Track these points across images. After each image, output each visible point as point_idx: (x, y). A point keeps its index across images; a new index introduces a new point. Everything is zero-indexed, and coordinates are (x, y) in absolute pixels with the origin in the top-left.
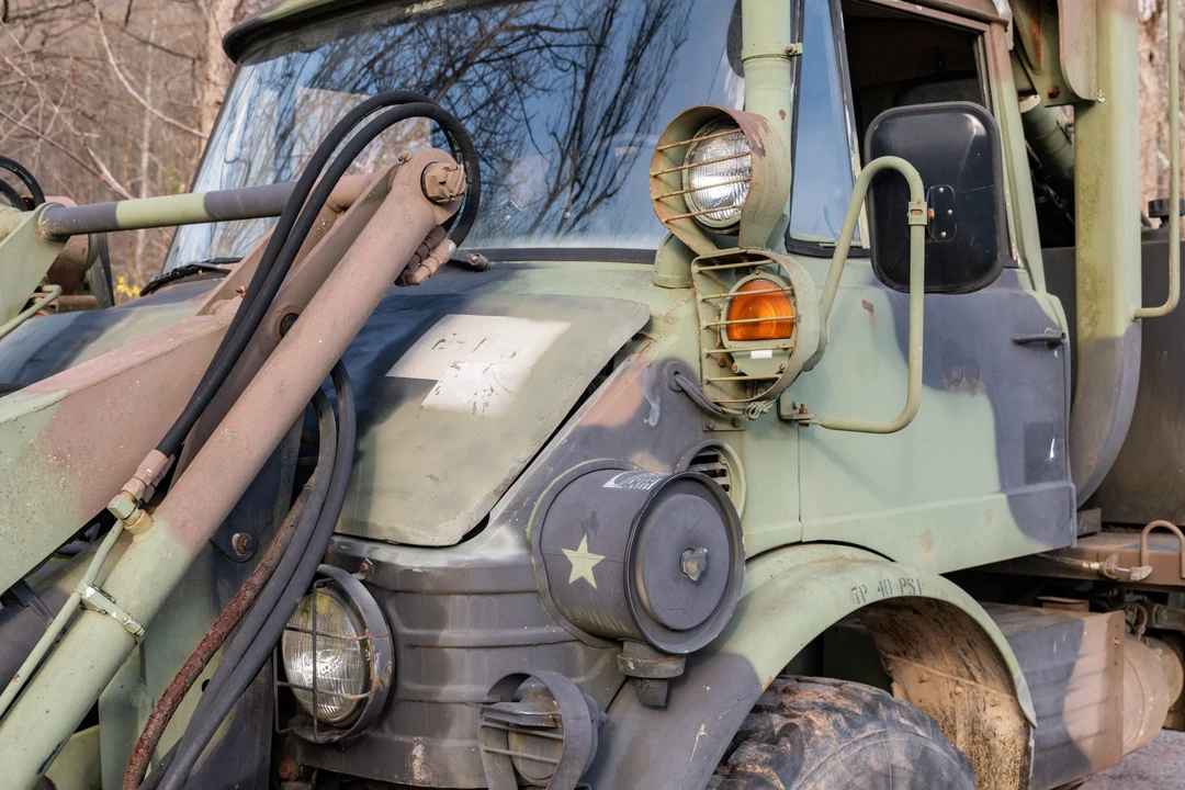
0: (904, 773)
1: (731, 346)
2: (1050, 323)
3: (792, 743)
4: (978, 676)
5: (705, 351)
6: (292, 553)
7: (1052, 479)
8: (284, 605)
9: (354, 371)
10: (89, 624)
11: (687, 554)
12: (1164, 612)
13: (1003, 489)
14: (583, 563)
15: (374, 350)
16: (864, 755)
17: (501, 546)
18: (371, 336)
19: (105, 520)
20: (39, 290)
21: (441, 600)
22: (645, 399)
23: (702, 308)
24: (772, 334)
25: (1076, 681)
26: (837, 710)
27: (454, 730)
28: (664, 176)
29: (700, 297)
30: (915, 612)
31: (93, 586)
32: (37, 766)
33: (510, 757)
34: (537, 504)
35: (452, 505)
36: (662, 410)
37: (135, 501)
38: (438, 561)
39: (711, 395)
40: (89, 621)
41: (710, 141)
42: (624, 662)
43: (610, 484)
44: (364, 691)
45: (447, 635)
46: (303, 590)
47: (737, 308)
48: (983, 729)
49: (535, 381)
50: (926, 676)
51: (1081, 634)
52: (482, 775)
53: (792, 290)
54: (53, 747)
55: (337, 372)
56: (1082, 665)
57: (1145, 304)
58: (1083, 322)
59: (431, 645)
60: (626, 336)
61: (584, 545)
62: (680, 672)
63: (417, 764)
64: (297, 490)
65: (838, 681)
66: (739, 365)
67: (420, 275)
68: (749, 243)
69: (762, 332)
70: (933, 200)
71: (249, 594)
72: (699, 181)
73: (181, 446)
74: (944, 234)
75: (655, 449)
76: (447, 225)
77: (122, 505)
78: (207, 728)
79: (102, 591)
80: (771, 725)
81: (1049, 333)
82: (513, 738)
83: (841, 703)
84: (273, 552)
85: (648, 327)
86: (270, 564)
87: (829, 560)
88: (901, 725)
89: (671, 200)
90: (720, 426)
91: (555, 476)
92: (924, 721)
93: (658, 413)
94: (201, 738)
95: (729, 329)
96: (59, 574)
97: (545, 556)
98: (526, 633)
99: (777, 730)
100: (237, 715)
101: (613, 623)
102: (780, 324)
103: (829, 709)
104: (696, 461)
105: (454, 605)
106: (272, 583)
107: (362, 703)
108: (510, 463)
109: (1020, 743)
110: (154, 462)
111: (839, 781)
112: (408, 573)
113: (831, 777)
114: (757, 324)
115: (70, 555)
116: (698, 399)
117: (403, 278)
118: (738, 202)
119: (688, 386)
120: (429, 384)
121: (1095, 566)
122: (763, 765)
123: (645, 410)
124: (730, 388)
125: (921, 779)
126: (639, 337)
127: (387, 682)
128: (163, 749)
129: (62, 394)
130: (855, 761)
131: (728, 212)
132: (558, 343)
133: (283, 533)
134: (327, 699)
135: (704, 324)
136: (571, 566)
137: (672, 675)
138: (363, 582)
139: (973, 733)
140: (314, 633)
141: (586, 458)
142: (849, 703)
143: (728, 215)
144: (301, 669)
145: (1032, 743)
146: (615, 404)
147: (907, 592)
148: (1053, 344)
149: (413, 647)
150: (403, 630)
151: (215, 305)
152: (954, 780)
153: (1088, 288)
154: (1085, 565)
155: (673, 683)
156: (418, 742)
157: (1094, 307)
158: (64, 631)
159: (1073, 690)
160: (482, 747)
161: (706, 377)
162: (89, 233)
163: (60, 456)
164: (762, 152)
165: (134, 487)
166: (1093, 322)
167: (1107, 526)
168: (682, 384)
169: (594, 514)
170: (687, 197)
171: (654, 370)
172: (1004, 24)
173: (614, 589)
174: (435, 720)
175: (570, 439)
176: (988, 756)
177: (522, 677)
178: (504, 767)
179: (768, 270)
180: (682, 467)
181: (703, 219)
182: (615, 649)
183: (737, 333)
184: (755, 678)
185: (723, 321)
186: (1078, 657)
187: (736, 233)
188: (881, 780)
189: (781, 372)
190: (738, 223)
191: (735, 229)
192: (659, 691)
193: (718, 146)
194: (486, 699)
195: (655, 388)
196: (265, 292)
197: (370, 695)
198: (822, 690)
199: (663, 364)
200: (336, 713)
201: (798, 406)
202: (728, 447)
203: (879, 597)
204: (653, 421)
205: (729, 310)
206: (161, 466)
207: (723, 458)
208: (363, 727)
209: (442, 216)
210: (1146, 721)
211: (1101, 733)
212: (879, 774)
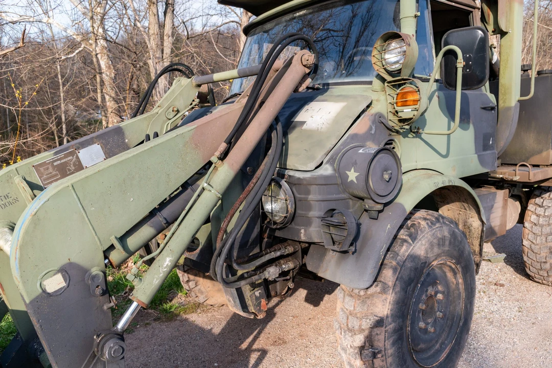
0: (448, 238)
1: (398, 108)
2: (492, 102)
3: (414, 229)
4: (467, 209)
5: (389, 110)
6: (265, 173)
7: (491, 150)
8: (262, 188)
9: (282, 119)
10: (205, 194)
11: (385, 172)
12: (516, 190)
13: (476, 153)
14: (352, 175)
15: (287, 113)
16: (436, 233)
17: (327, 170)
18: (286, 109)
19: (210, 164)
20: (193, 101)
21: (309, 187)
22: (370, 126)
23: (388, 97)
24: (411, 104)
25: (494, 210)
26: (428, 219)
27: (313, 225)
28: (376, 56)
29: (387, 94)
30: (449, 190)
31: (206, 183)
32: (192, 236)
33: (330, 233)
34: (338, 158)
35: (312, 158)
36: (376, 129)
37: (218, 158)
38: (308, 175)
39: (391, 124)
40: (205, 193)
41: (391, 43)
42: (365, 205)
43: (361, 151)
44: (287, 214)
45: (311, 197)
46: (268, 184)
47: (400, 96)
48: (468, 224)
49: (336, 121)
50: (450, 209)
51: (496, 197)
52: (322, 238)
53: (419, 90)
54: (196, 230)
55: (277, 119)
56: (496, 205)
57: (521, 96)
58: (501, 102)
59: (306, 200)
60: (365, 106)
61: (353, 170)
62: (382, 209)
63: (302, 235)
64: (265, 155)
65: (427, 211)
66: (400, 114)
67: (300, 90)
68: (404, 75)
69: (408, 103)
70: (465, 59)
71: (252, 185)
72: (387, 56)
73: (231, 142)
74: (468, 70)
75: (373, 141)
76: (309, 74)
77: (214, 159)
78: (240, 225)
79: (209, 184)
80: (408, 224)
81: (491, 105)
82: (331, 228)
83: (428, 217)
84: (259, 172)
85: (371, 104)
86: (258, 176)
87: (425, 174)
88: (447, 224)
89: (378, 63)
90: (393, 134)
91: (343, 149)
92: (453, 222)
93: (374, 130)
94: (239, 228)
95: (396, 103)
96: (198, 179)
97: (340, 173)
98: (335, 196)
99: (409, 225)
100: (250, 220)
101: (362, 194)
102: (414, 101)
103: (425, 219)
104: (386, 144)
105: (313, 188)
106: (259, 182)
107: (285, 217)
108: (329, 145)
109: (480, 229)
110: (223, 146)
111: (429, 240)
112: (299, 179)
113: (426, 240)
114: (407, 101)
115: (201, 174)
116: (387, 125)
117: (296, 90)
118: (401, 62)
119: (384, 121)
120: (304, 122)
121: (501, 176)
122: (405, 236)
123: (370, 129)
124: (396, 122)
125: (452, 240)
126: (368, 107)
127: (293, 211)
128: (229, 230)
129: (196, 126)
130: (433, 235)
131: (397, 66)
132: (343, 109)
133: (262, 167)
134: (276, 216)
135: (389, 102)
136: (349, 176)
137: (380, 209)
138: (285, 181)
139: (465, 225)
140: (271, 196)
141: (353, 144)
142: (431, 217)
143: (397, 67)
144: (268, 207)
145: (485, 229)
146: (362, 127)
147: (451, 184)
148: (492, 109)
149: (301, 200)
150: (297, 195)
151: (241, 100)
152: (462, 240)
153: (503, 92)
154: (498, 176)
155: (380, 212)
156: (303, 228)
157: (505, 98)
158: (199, 196)
159: (493, 213)
160: (322, 231)
161: (389, 118)
162: (207, 83)
163: (196, 145)
164: (409, 45)
165: (218, 154)
166: (504, 102)
167: (502, 164)
168: (382, 121)
169: (356, 160)
170: (383, 62)
171: (373, 116)
172: (479, 9)
173: (363, 183)
174: (308, 223)
175: (348, 138)
176: (469, 232)
177: (334, 210)
178: (329, 236)
179: (411, 83)
180: (382, 146)
181: (389, 69)
182: (361, 201)
183: (399, 104)
184: (404, 210)
185: (395, 101)
186: (495, 203)
187: (400, 73)
188: (441, 240)
189: (414, 116)
190: (401, 69)
191: (399, 71)
192: (374, 214)
193: (394, 44)
194: (323, 216)
195: (374, 122)
196: (255, 95)
197: (288, 215)
198: (422, 213)
199: (376, 114)
200: (278, 220)
201: (417, 127)
202: (396, 140)
203: (442, 185)
204: (373, 132)
205: (397, 97)
206: (225, 148)
207: (394, 143)
208: (287, 223)
209: (308, 71)
210: (512, 221)
211: (501, 225)
212: (441, 238)
